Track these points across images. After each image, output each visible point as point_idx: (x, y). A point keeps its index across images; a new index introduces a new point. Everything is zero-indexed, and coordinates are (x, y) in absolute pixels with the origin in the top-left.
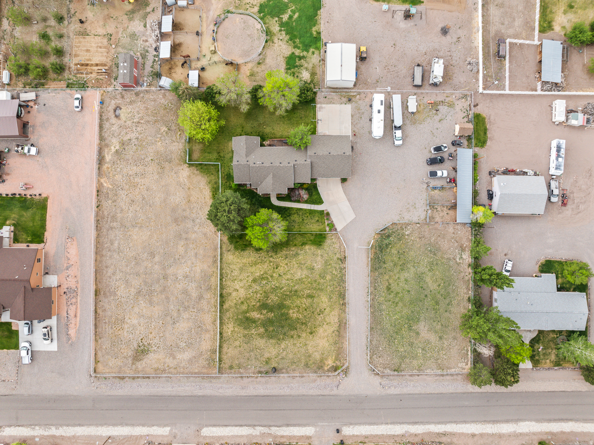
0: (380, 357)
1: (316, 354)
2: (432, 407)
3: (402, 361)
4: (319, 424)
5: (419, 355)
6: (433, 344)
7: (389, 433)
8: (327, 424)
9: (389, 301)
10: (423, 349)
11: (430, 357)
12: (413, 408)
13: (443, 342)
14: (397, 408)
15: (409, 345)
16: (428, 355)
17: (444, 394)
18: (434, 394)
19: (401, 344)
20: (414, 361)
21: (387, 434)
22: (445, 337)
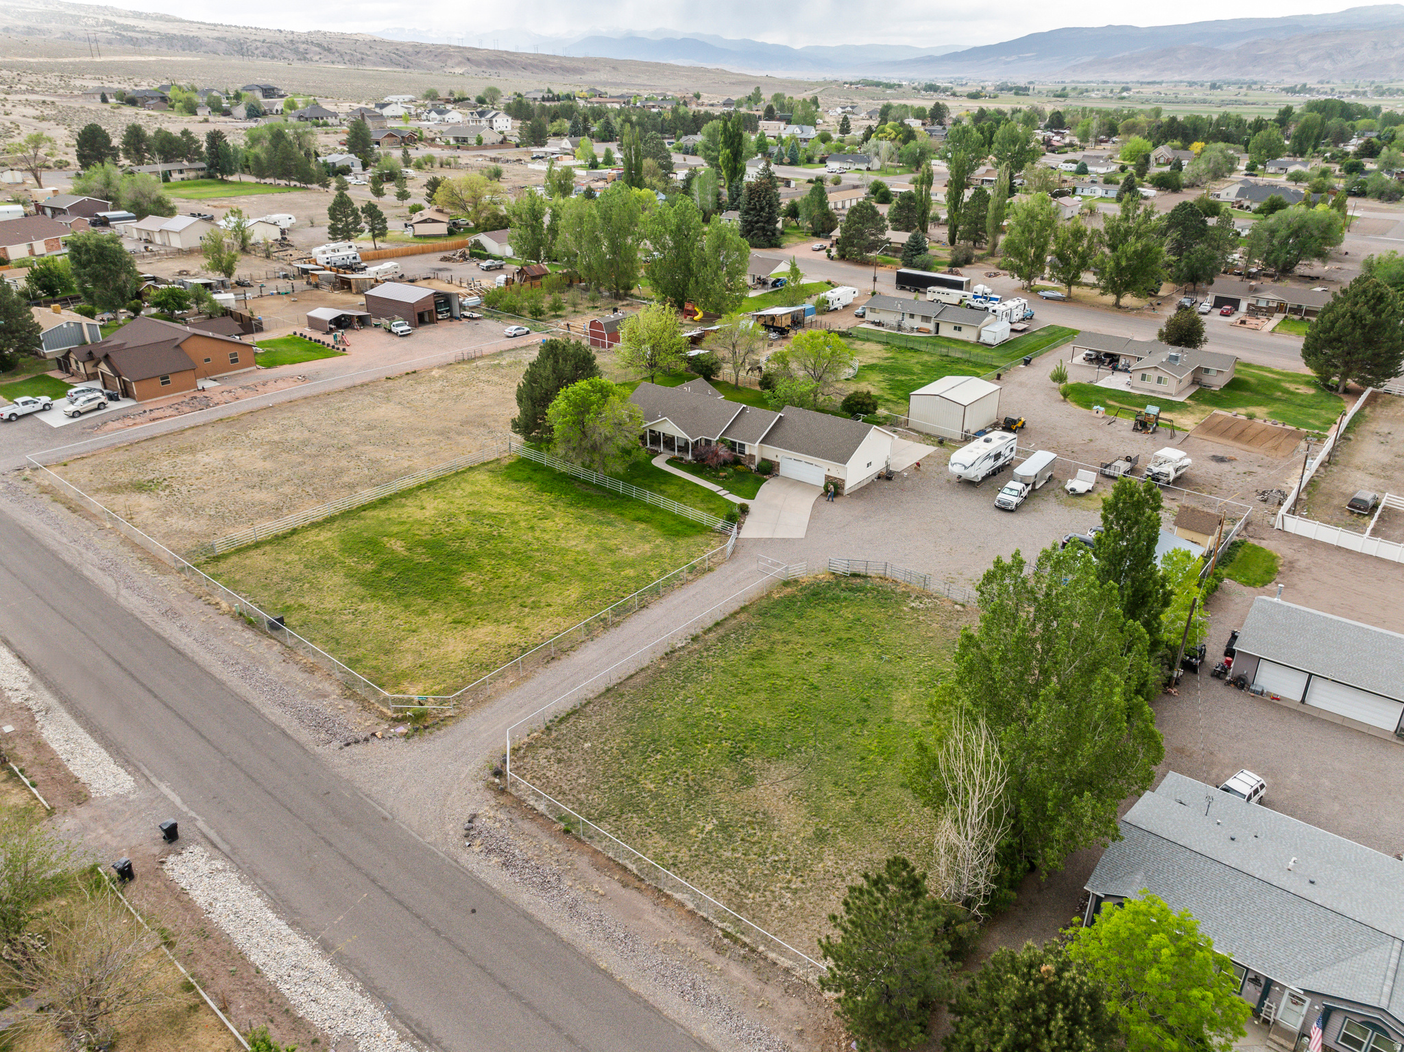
0: (559, 761)
1: (409, 657)
2: (558, 1029)
3: (617, 812)
4: (164, 788)
5: (692, 831)
6: (776, 834)
7: (283, 987)
8: (178, 801)
9: (735, 676)
10: (723, 827)
11: (729, 864)
12: (483, 968)
13: (821, 852)
14: (426, 923)
15: (687, 791)
16: (728, 854)
17: (666, 1019)
18: (621, 985)
19: (667, 772)
20: (657, 837)
21: (272, 985)
22: (842, 842)
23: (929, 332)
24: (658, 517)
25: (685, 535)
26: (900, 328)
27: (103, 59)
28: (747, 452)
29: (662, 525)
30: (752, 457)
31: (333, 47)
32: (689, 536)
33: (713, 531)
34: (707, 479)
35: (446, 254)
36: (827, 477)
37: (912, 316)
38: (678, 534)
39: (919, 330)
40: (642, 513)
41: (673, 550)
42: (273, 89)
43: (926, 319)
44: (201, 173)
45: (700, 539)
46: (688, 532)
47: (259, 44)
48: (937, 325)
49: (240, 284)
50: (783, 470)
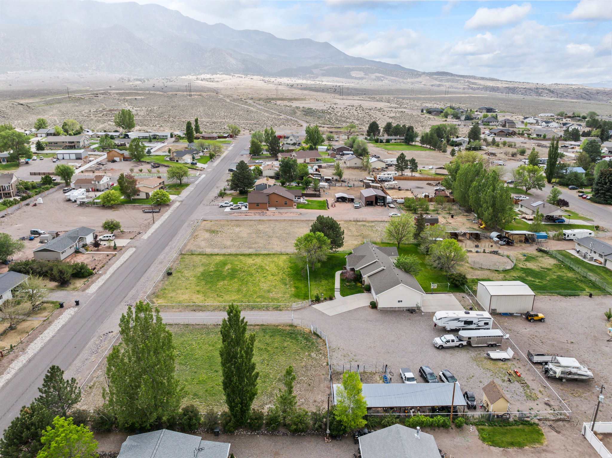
23: (601, 263)
26: (585, 257)
27: (449, 96)
31: (555, 91)
35: (430, 182)
37: (595, 252)
39: (596, 261)
42: (492, 109)
43: (601, 256)
44: (402, 141)
47: (522, 89)
48: (606, 261)
49: (343, 181)
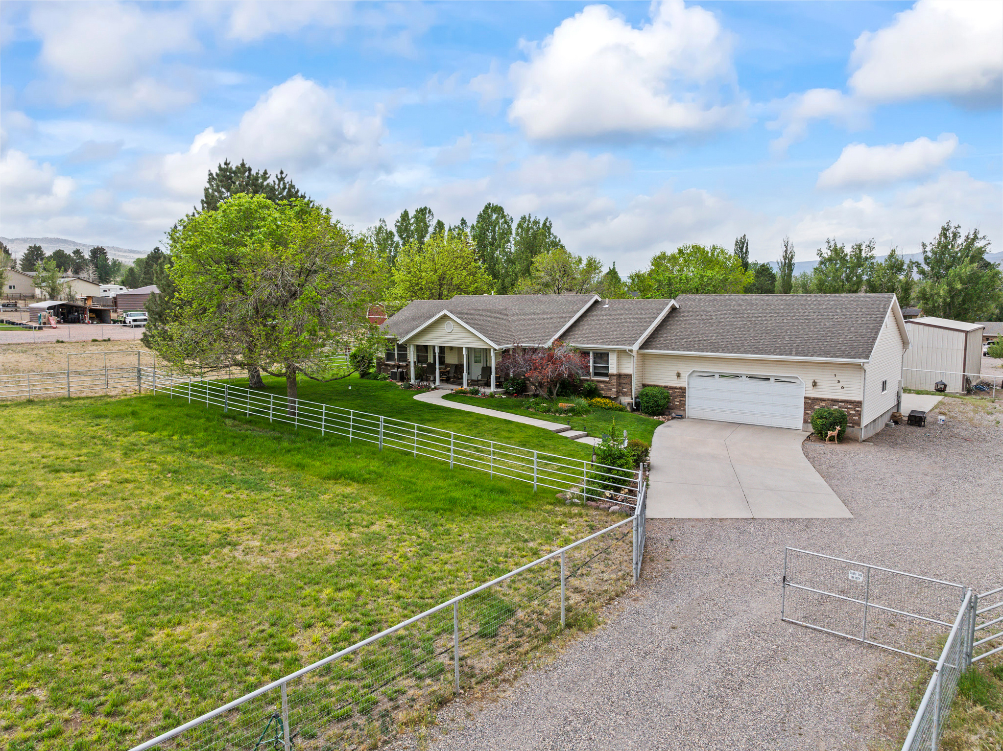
24: (401, 472)
25: (474, 511)
28: (613, 370)
29: (408, 487)
30: (623, 379)
32: (486, 514)
33: (562, 502)
34: (531, 415)
36: (810, 403)
38: (451, 507)
40: (359, 464)
41: (426, 550)
45: (519, 522)
46: (483, 503)
50: (693, 405)
